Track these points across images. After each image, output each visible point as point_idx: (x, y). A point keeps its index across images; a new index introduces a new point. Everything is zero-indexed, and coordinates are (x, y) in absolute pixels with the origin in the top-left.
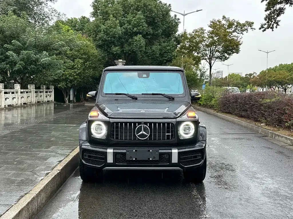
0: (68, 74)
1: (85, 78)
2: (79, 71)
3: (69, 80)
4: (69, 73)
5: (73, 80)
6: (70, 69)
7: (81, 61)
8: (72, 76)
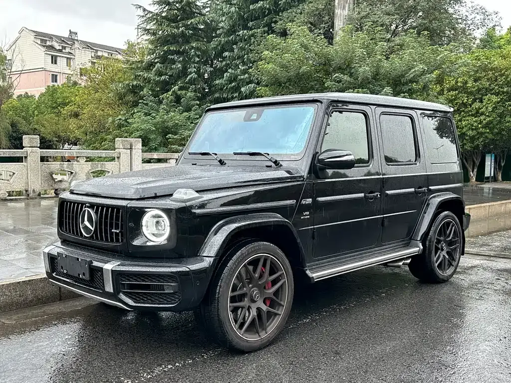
0: (466, 126)
1: (504, 133)
2: (488, 119)
3: (467, 138)
4: (469, 124)
5: (476, 137)
6: (472, 115)
7: (495, 99)
8: (473, 129)
